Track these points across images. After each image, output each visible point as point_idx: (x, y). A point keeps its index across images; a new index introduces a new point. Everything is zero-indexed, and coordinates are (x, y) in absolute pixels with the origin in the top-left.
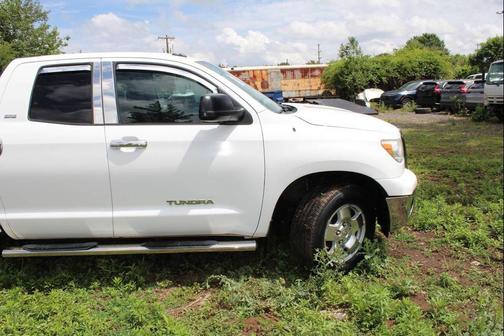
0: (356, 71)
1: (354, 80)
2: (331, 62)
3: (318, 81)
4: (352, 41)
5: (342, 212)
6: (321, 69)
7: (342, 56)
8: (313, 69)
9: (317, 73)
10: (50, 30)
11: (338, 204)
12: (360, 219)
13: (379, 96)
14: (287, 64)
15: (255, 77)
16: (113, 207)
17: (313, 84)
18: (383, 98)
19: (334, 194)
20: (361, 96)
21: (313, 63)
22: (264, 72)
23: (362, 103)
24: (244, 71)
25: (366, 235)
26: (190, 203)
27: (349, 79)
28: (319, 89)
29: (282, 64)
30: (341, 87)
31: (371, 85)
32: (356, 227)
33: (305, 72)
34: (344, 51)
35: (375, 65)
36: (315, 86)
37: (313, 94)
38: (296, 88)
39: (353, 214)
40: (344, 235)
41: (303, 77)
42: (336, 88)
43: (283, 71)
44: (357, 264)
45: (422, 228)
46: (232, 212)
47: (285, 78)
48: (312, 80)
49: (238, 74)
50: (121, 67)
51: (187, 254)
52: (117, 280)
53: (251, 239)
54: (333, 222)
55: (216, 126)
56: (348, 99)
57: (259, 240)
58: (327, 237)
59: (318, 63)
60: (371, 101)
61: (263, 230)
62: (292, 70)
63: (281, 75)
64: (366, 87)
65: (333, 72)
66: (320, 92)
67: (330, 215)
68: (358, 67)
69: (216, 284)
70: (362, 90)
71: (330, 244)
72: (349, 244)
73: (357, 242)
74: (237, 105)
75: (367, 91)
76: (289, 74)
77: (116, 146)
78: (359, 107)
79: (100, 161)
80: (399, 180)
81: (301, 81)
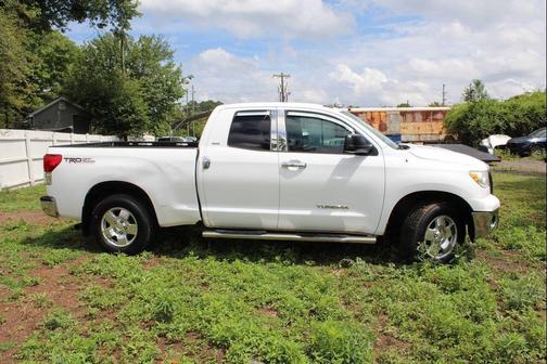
0: (482, 115)
1: (479, 126)
2: (455, 106)
3: (440, 125)
4: (478, 84)
5: (439, 221)
6: (444, 113)
7: (467, 99)
8: (435, 112)
9: (439, 116)
10: (175, 69)
11: (436, 214)
12: (452, 228)
13: (505, 143)
14: (407, 106)
15: (372, 118)
16: (279, 206)
17: (434, 128)
18: (509, 145)
19: (433, 207)
20: (485, 142)
21: (437, 105)
22: (383, 114)
23: (485, 149)
24: (361, 113)
25: (458, 241)
26: (332, 207)
27: (473, 123)
28: (440, 133)
29: (402, 106)
30: (463, 133)
31: (497, 131)
32: (449, 234)
33: (426, 115)
34: (470, 95)
35: (503, 110)
36: (436, 129)
37: (434, 138)
38: (416, 131)
39: (447, 224)
40: (439, 238)
41: (424, 120)
42: (459, 133)
43: (403, 114)
44: (450, 260)
45: (510, 247)
46: (360, 215)
47: (405, 121)
48: (434, 123)
49: (356, 114)
50: (290, 114)
51: (327, 243)
52: (277, 258)
53: (373, 236)
54: (433, 227)
55: (353, 156)
56: (471, 146)
57: (379, 237)
58: (427, 237)
59: (443, 105)
60: (496, 147)
61: (381, 230)
62: (413, 113)
63: (401, 118)
64: (492, 133)
65: (456, 115)
66: (442, 137)
67: (430, 221)
68: (483, 111)
69: (346, 265)
70: (487, 136)
71: (429, 243)
72: (444, 246)
73: (450, 246)
74: (368, 142)
75: (492, 137)
76: (409, 116)
77: (285, 166)
78: (481, 153)
79: (274, 175)
80: (483, 201)
81: (422, 124)
